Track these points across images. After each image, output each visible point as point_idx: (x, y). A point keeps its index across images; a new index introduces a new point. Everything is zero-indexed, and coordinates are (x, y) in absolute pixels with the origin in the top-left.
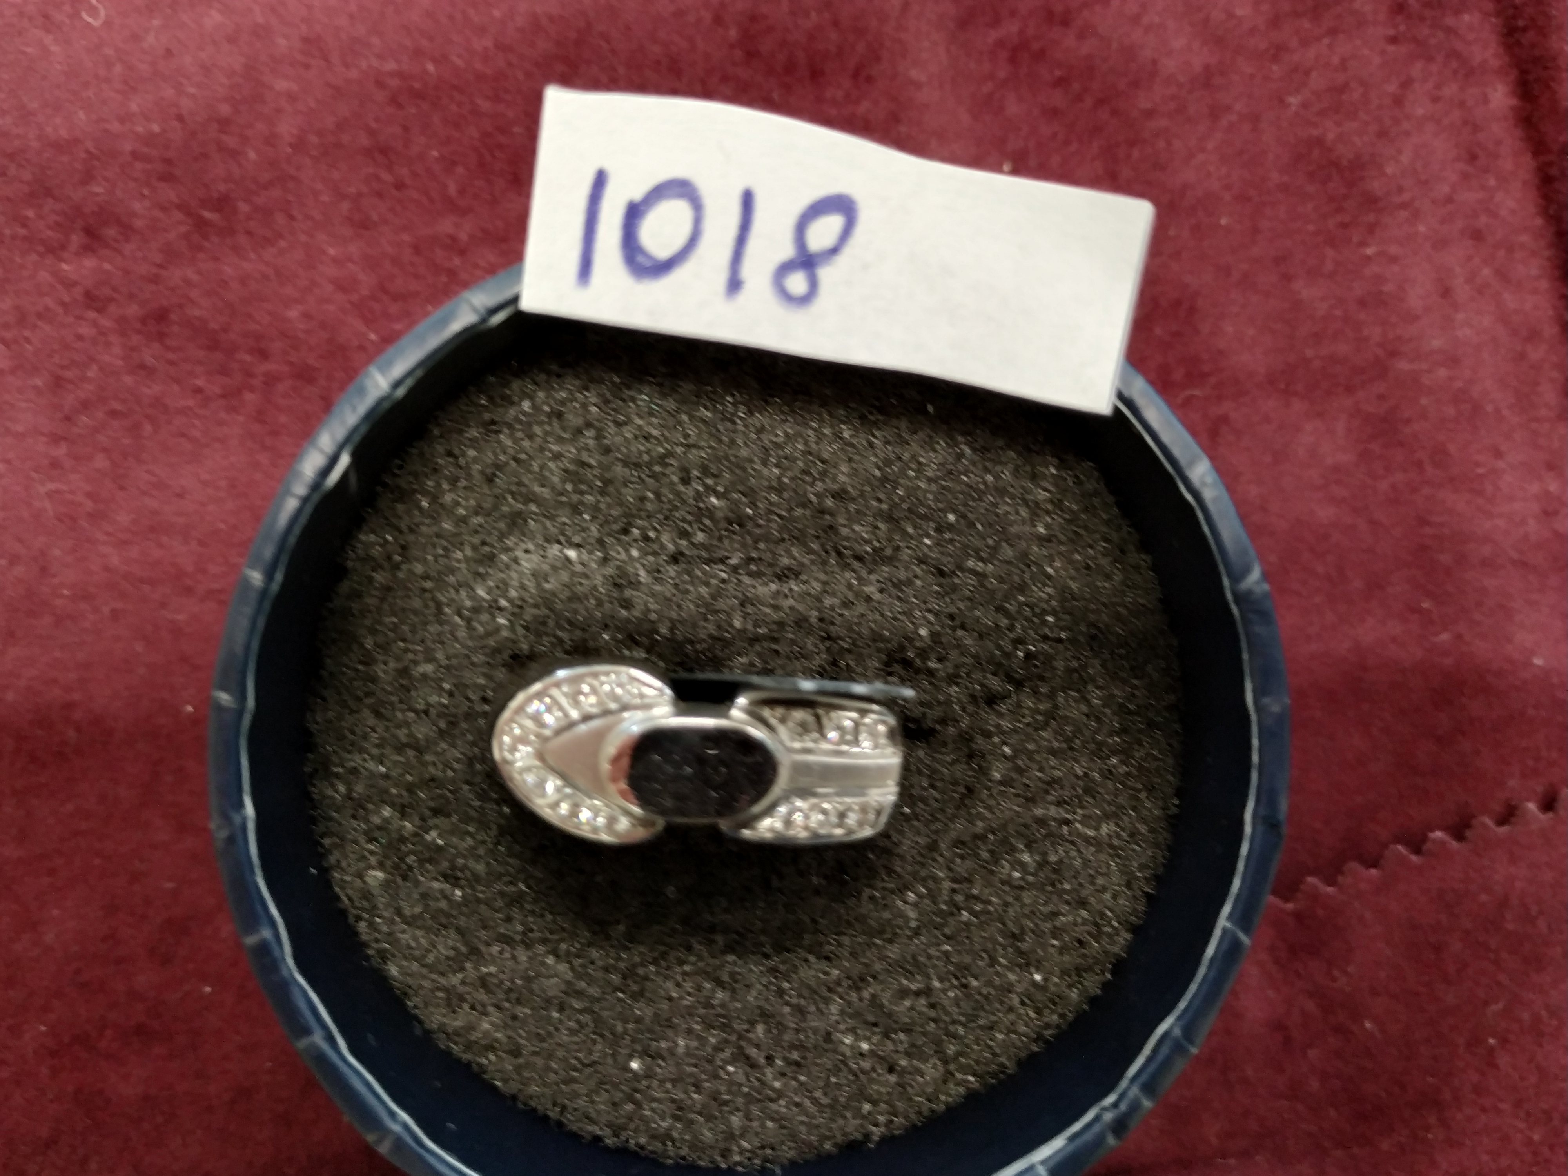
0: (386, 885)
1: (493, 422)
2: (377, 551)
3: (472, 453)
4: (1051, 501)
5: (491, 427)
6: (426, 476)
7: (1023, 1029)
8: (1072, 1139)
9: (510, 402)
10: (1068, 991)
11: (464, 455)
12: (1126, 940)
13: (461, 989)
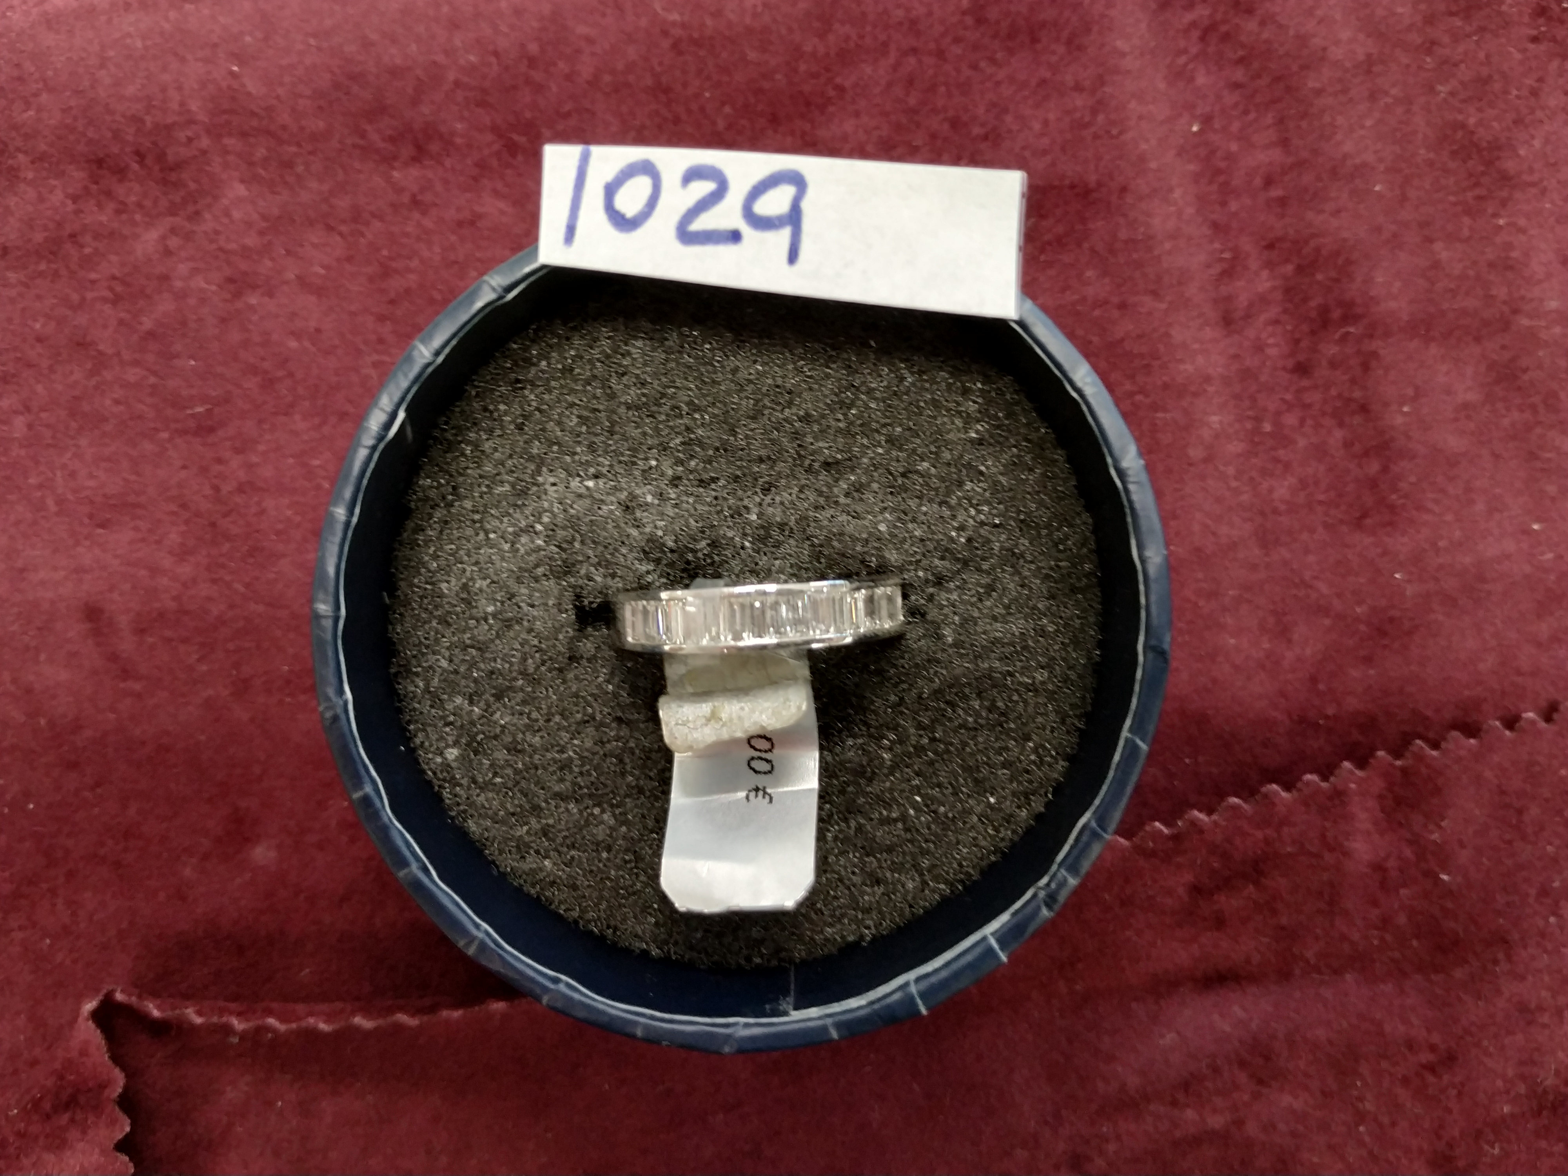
0: (462, 758)
1: (518, 381)
2: (433, 493)
3: (502, 407)
4: (980, 412)
5: (517, 385)
6: (468, 429)
7: (983, 843)
8: (1014, 914)
9: (529, 362)
10: (1017, 810)
11: (497, 410)
12: (1062, 767)
13: (527, 839)
